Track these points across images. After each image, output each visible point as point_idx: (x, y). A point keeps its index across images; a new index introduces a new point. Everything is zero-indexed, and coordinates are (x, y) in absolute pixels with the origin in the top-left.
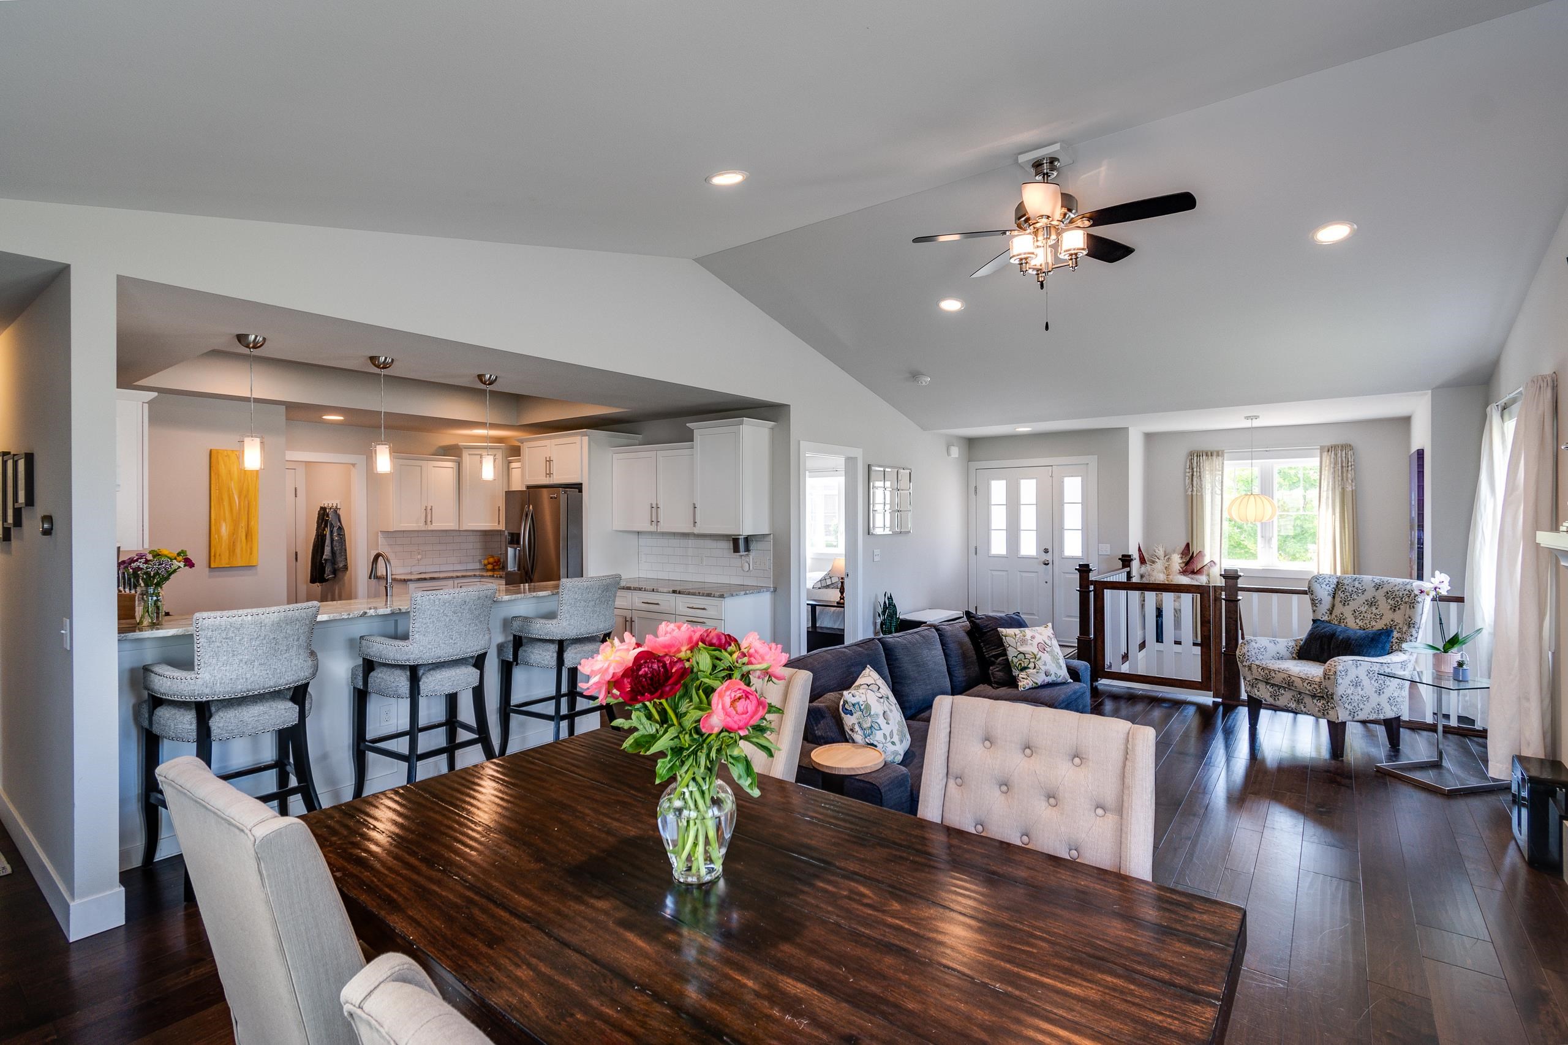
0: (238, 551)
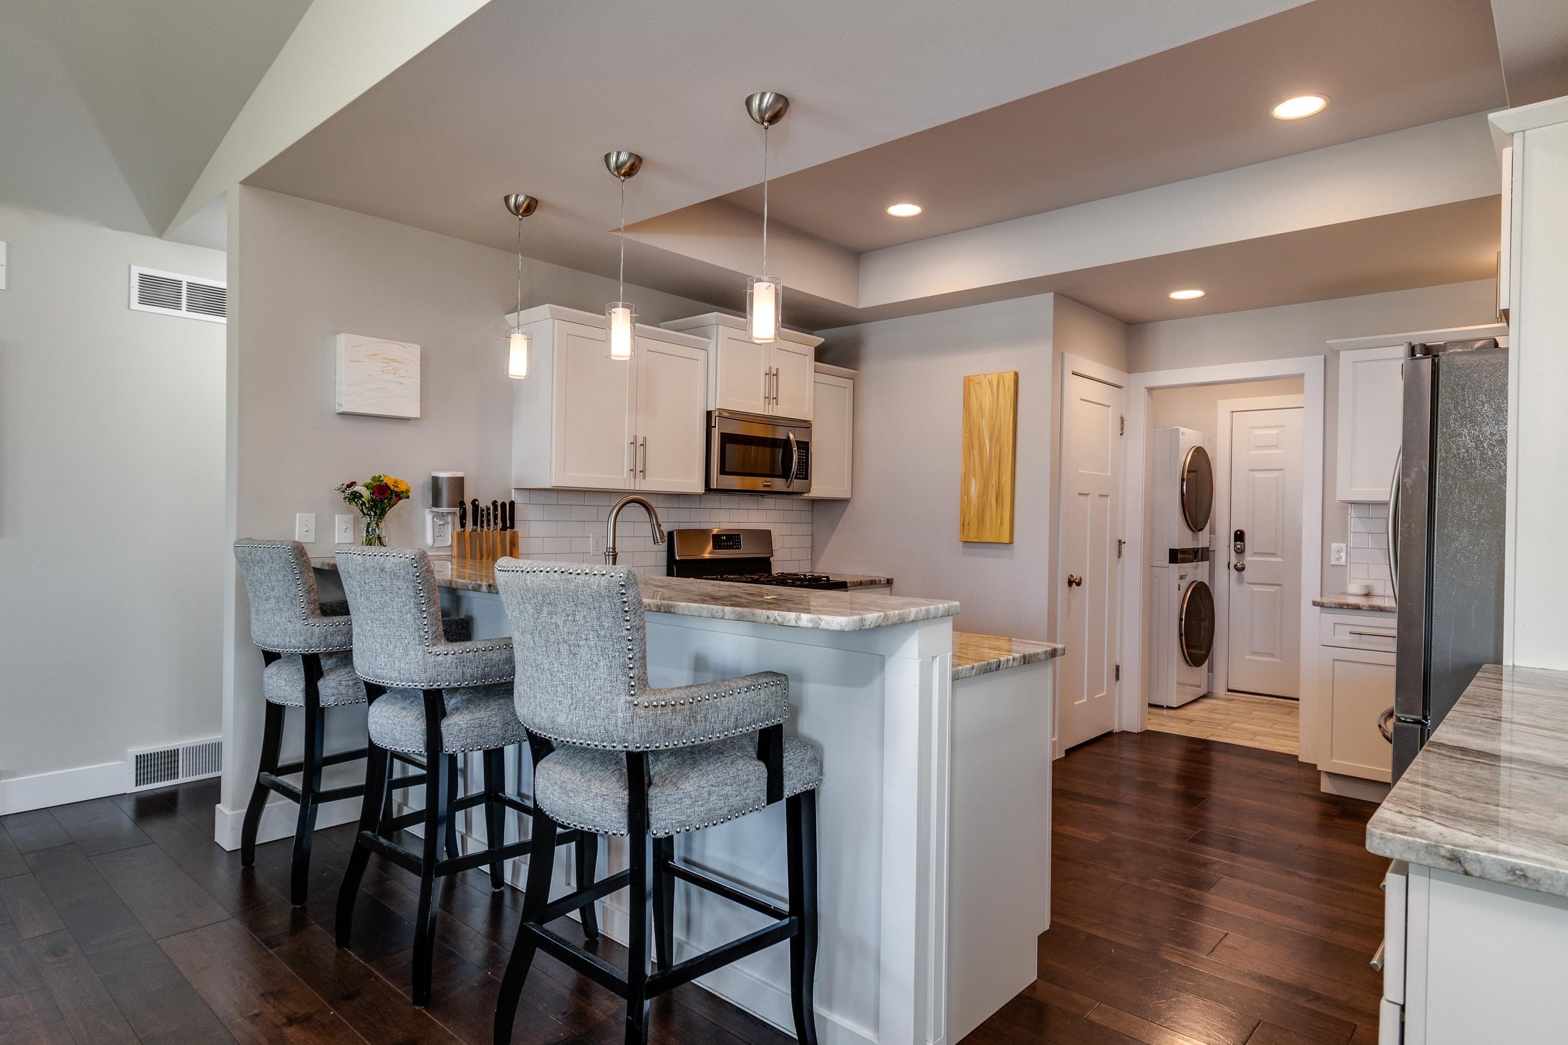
0: (987, 519)
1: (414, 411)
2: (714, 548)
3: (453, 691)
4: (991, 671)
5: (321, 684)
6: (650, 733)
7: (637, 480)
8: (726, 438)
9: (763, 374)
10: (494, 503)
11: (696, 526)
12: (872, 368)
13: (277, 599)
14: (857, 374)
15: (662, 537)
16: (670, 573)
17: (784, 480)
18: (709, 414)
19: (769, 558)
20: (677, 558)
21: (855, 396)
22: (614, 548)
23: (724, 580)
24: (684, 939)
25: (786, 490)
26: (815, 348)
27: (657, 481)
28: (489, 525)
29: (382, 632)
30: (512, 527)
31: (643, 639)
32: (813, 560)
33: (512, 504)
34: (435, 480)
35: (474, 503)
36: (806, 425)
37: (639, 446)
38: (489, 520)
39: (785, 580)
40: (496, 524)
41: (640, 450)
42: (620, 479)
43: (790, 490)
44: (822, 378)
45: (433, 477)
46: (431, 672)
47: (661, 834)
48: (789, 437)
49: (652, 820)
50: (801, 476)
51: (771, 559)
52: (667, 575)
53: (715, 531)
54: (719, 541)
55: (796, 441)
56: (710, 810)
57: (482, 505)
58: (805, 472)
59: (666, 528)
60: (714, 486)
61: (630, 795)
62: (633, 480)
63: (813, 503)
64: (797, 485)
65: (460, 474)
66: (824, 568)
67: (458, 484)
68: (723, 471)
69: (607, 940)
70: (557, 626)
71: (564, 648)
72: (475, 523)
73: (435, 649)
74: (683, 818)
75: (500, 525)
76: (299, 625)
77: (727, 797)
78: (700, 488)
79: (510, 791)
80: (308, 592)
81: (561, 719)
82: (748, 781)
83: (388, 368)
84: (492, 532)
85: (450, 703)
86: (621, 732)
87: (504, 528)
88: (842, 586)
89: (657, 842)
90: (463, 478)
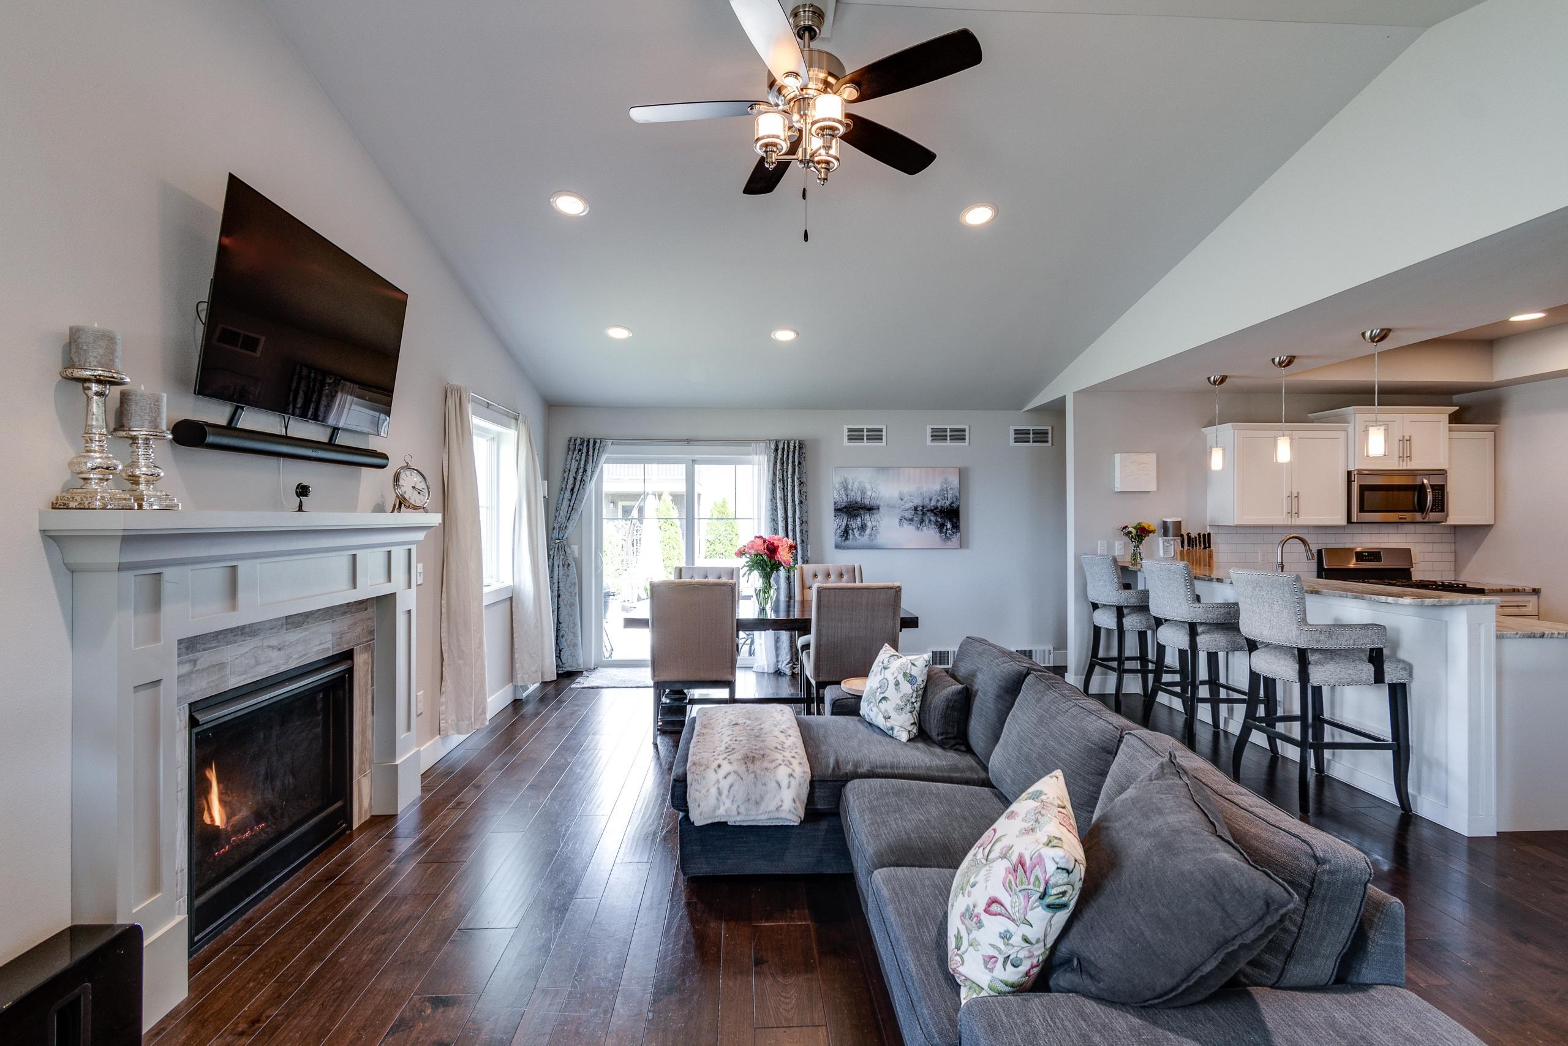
1: (1153, 487)
2: (1357, 561)
3: (1201, 624)
4: (1534, 637)
5: (1124, 620)
6: (1309, 641)
7: (1293, 519)
8: (1363, 489)
9: (1397, 442)
10: (1199, 534)
11: (1341, 546)
12: (1514, 423)
13: (1105, 581)
14: (1497, 427)
15: (1312, 554)
16: (1319, 576)
17: (1421, 513)
18: (1349, 473)
19: (1409, 569)
20: (1326, 567)
21: (1497, 444)
22: (1282, 562)
23: (1365, 582)
24: (1331, 758)
25: (1423, 520)
26: (1450, 415)
27: (1309, 517)
28: (1196, 546)
29: (1168, 596)
30: (1209, 547)
31: (1304, 603)
32: (1457, 571)
33: (1209, 534)
34: (1165, 523)
35: (1188, 534)
36: (1443, 473)
37: (1295, 498)
38: (1196, 544)
39: (1424, 585)
40: (1200, 546)
41: (1295, 501)
42: (1279, 518)
43: (1426, 520)
44: (1455, 434)
45: (1164, 521)
46: (1192, 615)
47: (1315, 684)
48: (1423, 482)
49: (1311, 678)
50: (1437, 510)
51: (1411, 570)
52: (1318, 577)
53: (1359, 549)
54: (1360, 556)
55: (1431, 485)
56: (1340, 679)
57: (1193, 536)
58: (1440, 504)
59: (1314, 548)
60: (1354, 519)
61: (1299, 666)
62: (1290, 519)
63: (1455, 528)
64: (1433, 516)
65: (1180, 520)
66: (1468, 578)
67: (1178, 525)
68: (1362, 509)
69: (1284, 758)
70: (1263, 595)
71: (1267, 605)
72: (1189, 546)
73: (1194, 605)
74: (1327, 679)
75: (1203, 546)
76: (1115, 593)
77: (1350, 674)
78: (1344, 522)
79: (1222, 680)
80: (1119, 578)
81: (1265, 633)
82: (1362, 670)
83: (1139, 468)
84: (1199, 550)
85: (1200, 629)
86: (1295, 639)
87: (1205, 548)
88: (1481, 591)
89: (1314, 688)
90: (1180, 522)
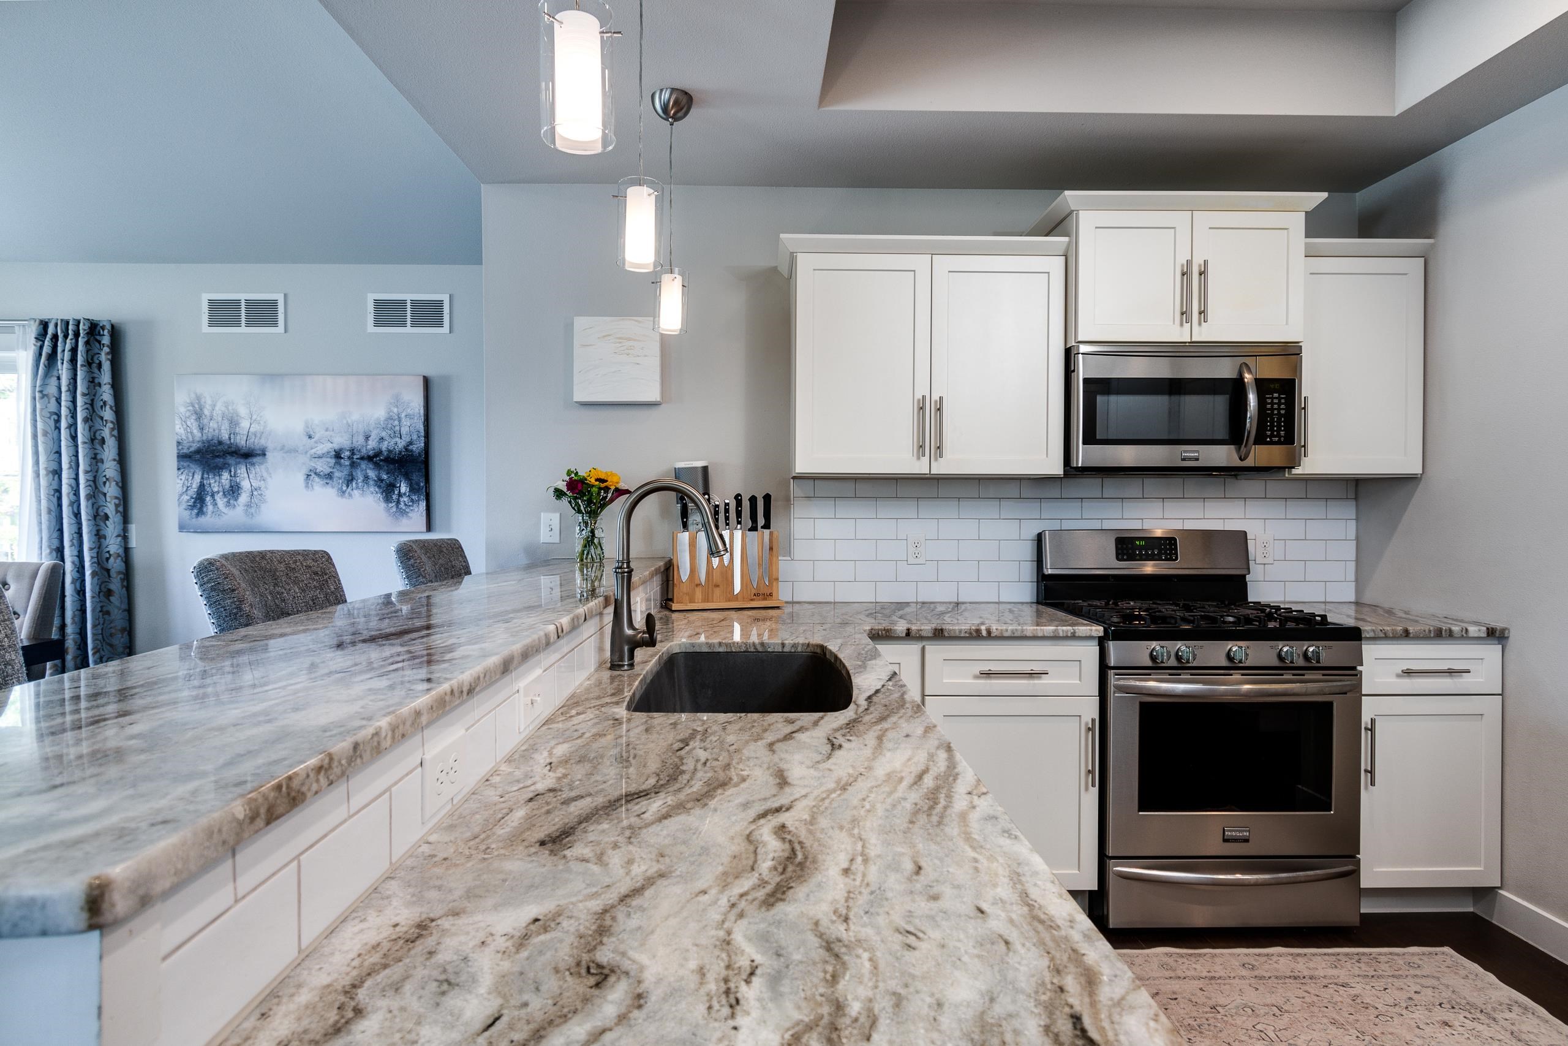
1: (652, 393)
2: (1119, 558)
9: (1172, 277)
10: (737, 497)
14: (1432, 245)
17: (1232, 447)
18: (1069, 351)
19: (1244, 576)
20: (1048, 572)
21: (1430, 290)
25: (1236, 462)
26: (1308, 213)
30: (769, 526)
32: (1359, 582)
33: (767, 498)
36: (1290, 352)
37: (929, 412)
40: (738, 523)
43: (1248, 464)
45: (675, 468)
48: (1239, 374)
50: (1277, 439)
51: (1247, 578)
54: (1126, 547)
55: (1254, 380)
60: (1085, 463)
62: (924, 461)
63: (1357, 486)
64: (1264, 455)
66: (1377, 598)
68: (1090, 438)
78: (1056, 468)
83: (622, 348)
87: (754, 528)
90: (706, 467)
